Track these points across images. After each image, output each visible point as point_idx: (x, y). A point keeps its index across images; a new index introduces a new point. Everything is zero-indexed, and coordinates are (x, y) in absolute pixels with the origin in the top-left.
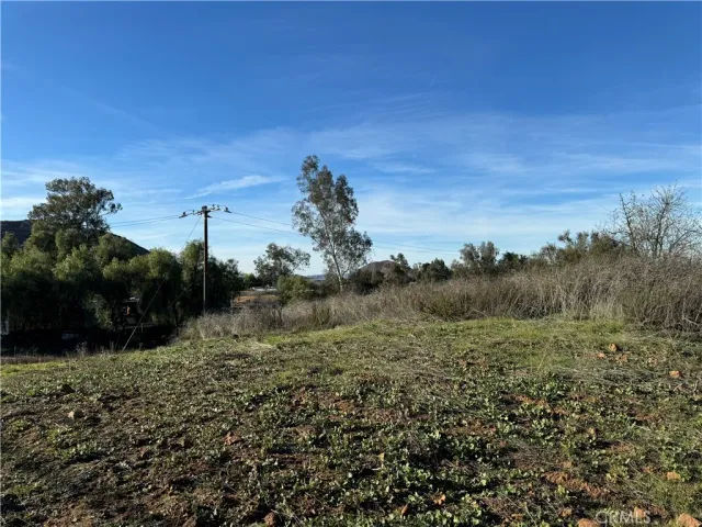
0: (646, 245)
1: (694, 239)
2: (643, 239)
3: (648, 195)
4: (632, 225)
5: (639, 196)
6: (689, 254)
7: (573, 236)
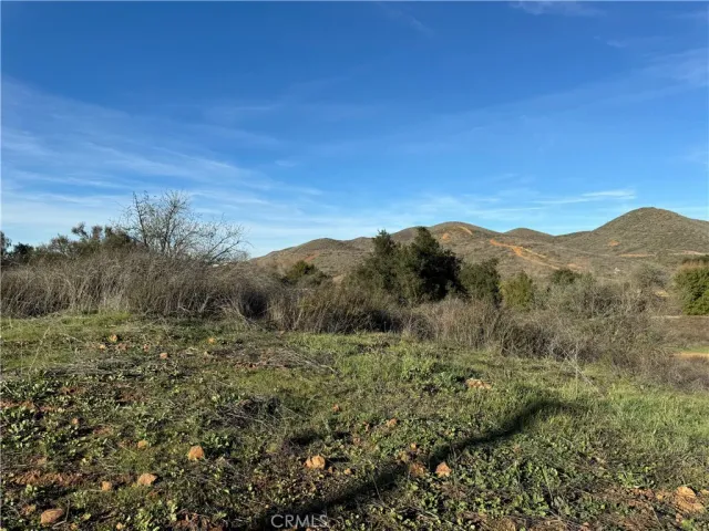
0: (157, 242)
1: (193, 239)
2: (154, 236)
3: (159, 198)
4: (145, 223)
5: (151, 197)
6: (190, 252)
7: (88, 230)
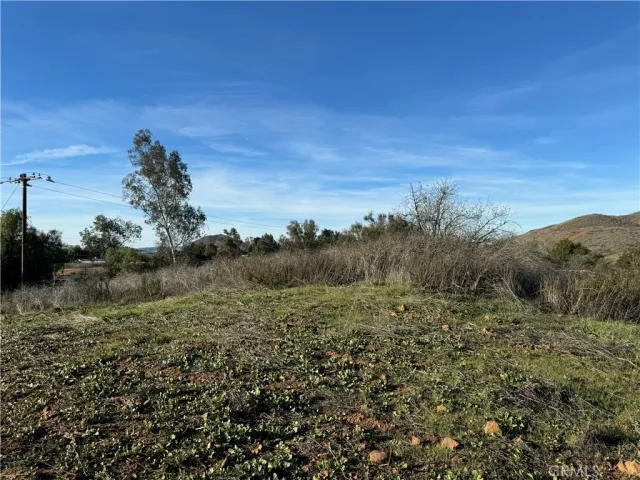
0: (429, 226)
1: (462, 221)
2: (426, 220)
3: (431, 186)
4: (419, 209)
5: (424, 186)
6: (459, 233)
7: (375, 217)
